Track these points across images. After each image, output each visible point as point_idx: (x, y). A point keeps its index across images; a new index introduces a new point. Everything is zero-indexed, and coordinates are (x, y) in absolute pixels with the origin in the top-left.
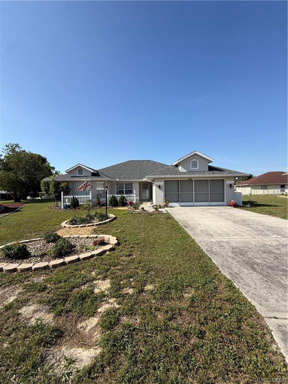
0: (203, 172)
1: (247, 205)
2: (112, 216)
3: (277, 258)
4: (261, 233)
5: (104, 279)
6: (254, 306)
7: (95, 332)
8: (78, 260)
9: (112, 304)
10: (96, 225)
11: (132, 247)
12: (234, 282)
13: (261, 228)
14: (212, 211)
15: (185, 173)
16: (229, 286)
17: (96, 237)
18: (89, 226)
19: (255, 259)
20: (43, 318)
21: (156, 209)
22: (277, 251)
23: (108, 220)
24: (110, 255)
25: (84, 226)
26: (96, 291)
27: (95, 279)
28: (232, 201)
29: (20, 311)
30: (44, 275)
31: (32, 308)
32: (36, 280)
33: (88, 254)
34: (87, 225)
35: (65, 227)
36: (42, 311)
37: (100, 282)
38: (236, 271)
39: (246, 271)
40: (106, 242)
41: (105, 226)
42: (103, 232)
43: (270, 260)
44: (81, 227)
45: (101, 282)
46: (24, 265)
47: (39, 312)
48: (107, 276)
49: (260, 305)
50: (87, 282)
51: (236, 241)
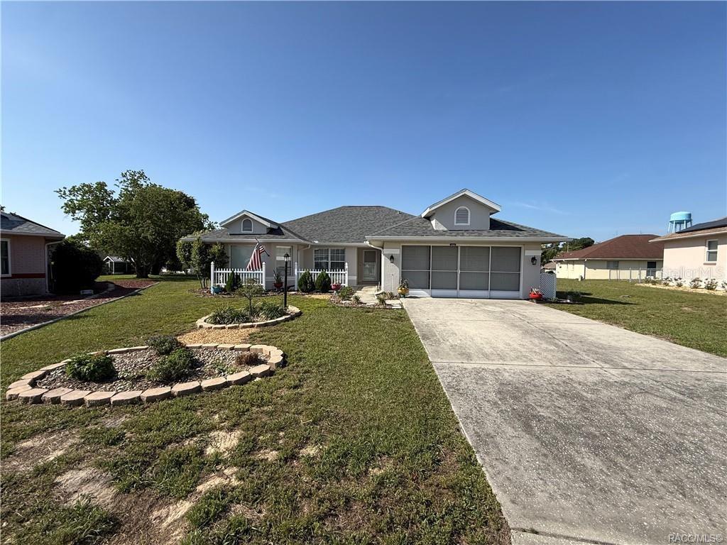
0: (479, 232)
1: (566, 299)
2: (293, 309)
3: (584, 409)
4: (572, 356)
5: (230, 429)
6: (499, 505)
7: (175, 530)
8: (199, 389)
9: (228, 477)
10: (259, 326)
11: (306, 372)
12: (478, 452)
13: (575, 346)
14: (490, 308)
15: (443, 233)
16: (465, 459)
17: (249, 349)
18: (244, 327)
19: (539, 409)
20: (95, 495)
21: (382, 301)
22: (589, 396)
23: (283, 318)
24: (259, 385)
25: (236, 328)
26: (210, 451)
27: (213, 428)
28: (535, 290)
29: (58, 479)
30: (128, 415)
31: (83, 474)
32: (109, 423)
33: (220, 380)
34: (242, 325)
35: (201, 327)
36: (98, 481)
37: (222, 433)
38: (491, 431)
39: (510, 431)
40: (262, 358)
41: (273, 328)
42: (266, 340)
43: (570, 412)
44: (229, 328)
45: (224, 434)
46: (100, 395)
47: (91, 484)
48: (238, 425)
49: (513, 502)
50: (199, 432)
51: (513, 370)
